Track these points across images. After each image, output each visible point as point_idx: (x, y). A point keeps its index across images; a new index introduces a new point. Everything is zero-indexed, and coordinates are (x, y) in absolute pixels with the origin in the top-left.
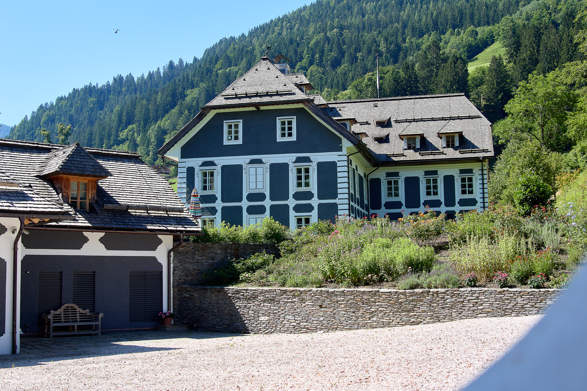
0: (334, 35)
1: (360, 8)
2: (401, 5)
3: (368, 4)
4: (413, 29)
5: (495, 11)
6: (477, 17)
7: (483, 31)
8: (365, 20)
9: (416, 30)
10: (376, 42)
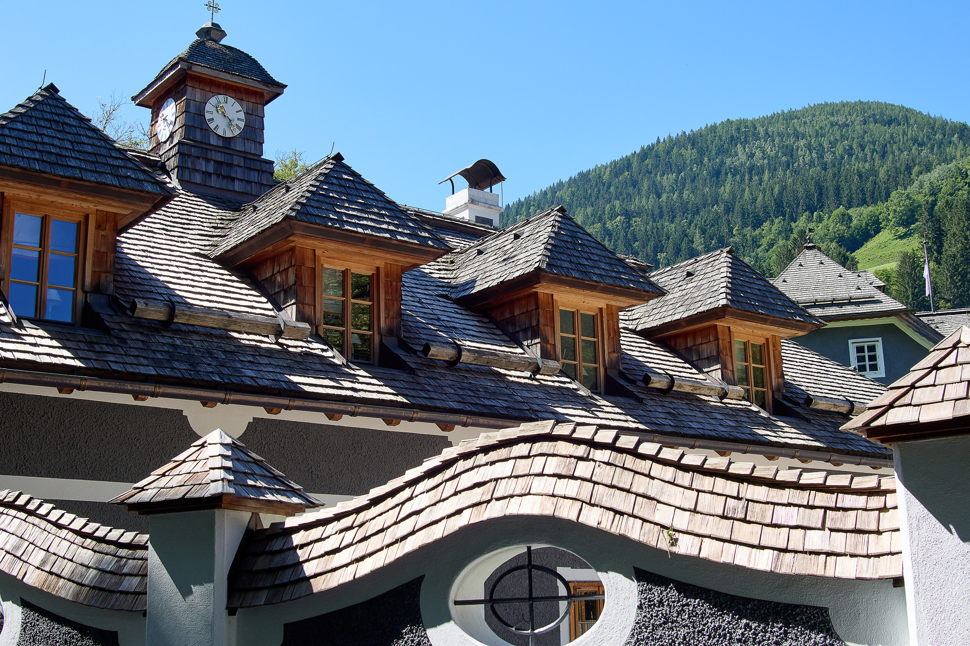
0: (617, 226)
1: (651, 183)
2: (718, 178)
3: (665, 177)
4: (743, 215)
5: (875, 183)
6: (847, 192)
7: (860, 215)
8: (662, 202)
9: (748, 215)
10: (686, 236)
